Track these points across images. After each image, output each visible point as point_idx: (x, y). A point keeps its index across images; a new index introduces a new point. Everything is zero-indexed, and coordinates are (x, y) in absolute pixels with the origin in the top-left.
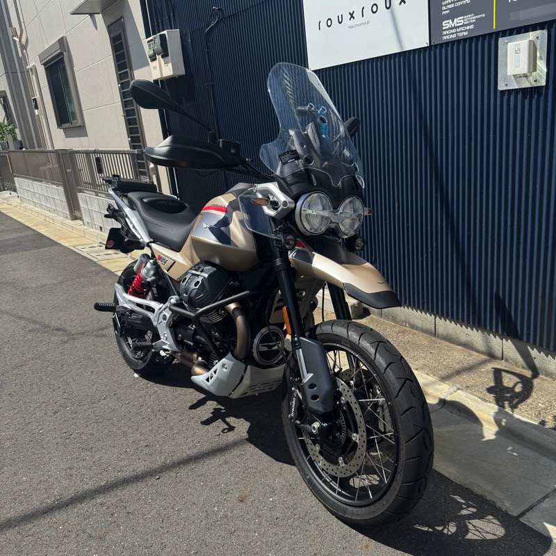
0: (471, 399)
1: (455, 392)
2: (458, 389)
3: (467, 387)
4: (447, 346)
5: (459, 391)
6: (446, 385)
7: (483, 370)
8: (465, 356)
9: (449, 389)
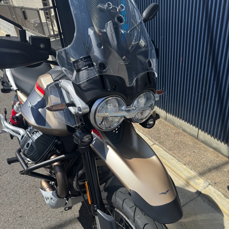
0: (218, 195)
1: (208, 186)
2: (209, 184)
3: (215, 183)
4: (204, 148)
5: (210, 186)
6: (202, 180)
7: (225, 170)
8: (214, 157)
9: (204, 184)
